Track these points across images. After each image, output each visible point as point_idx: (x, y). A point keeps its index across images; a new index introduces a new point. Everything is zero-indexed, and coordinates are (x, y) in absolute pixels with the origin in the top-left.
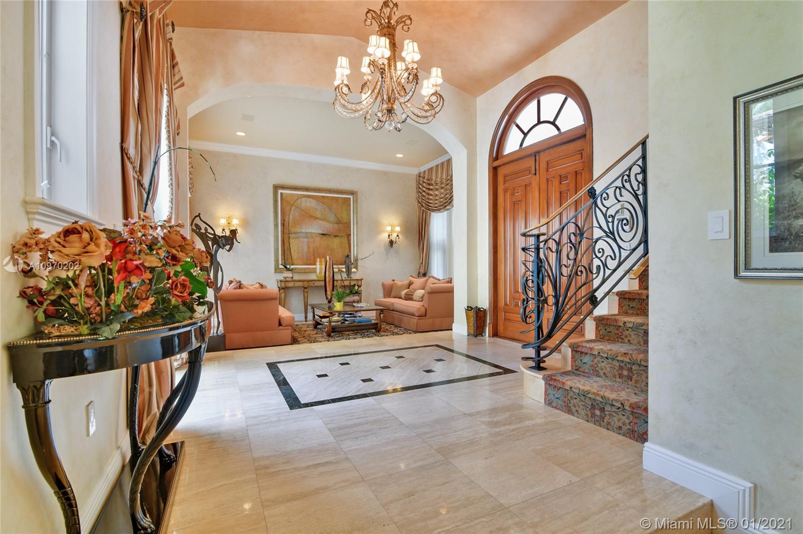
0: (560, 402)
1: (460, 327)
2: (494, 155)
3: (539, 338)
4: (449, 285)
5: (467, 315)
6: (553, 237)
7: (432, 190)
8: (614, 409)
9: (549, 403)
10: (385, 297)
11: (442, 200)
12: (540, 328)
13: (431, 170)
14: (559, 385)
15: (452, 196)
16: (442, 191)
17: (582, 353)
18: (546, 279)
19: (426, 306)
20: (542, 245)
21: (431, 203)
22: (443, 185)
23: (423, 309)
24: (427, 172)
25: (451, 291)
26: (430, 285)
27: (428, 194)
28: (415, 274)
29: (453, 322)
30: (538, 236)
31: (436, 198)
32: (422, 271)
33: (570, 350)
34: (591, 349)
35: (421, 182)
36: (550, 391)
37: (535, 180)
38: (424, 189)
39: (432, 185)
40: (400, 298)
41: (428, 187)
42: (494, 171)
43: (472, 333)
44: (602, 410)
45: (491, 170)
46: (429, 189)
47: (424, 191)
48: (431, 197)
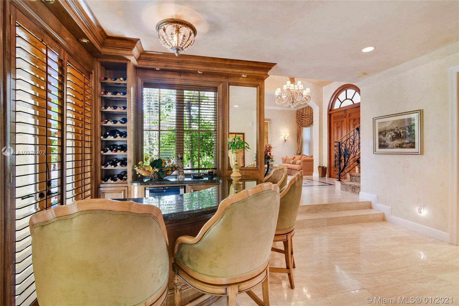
0: (345, 189)
1: (316, 174)
2: (330, 108)
3: (340, 171)
4: (311, 158)
5: (319, 169)
6: (344, 143)
7: (303, 118)
8: (357, 188)
9: (342, 190)
10: (283, 163)
11: (308, 122)
12: (340, 168)
13: (303, 109)
14: (344, 184)
15: (313, 121)
16: (308, 118)
17: (352, 176)
18: (342, 155)
19: (302, 166)
20: (340, 145)
21: (303, 123)
22: (309, 116)
23: (301, 167)
24: (301, 110)
25: (312, 161)
26: (303, 158)
27: (302, 119)
28: (296, 154)
29: (313, 172)
30: (339, 142)
31: (306, 121)
32: (299, 153)
33: (349, 175)
34: (355, 175)
35: (298, 114)
36: (342, 185)
37: (345, 120)
38: (300, 117)
39: (303, 115)
40: (290, 164)
41: (302, 116)
42: (330, 115)
43: (321, 176)
44: (355, 189)
45: (329, 115)
46: (302, 117)
47: (300, 118)
48: (303, 121)
